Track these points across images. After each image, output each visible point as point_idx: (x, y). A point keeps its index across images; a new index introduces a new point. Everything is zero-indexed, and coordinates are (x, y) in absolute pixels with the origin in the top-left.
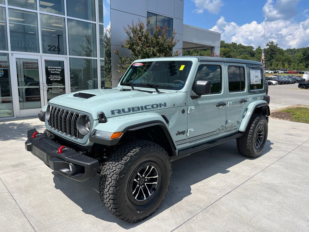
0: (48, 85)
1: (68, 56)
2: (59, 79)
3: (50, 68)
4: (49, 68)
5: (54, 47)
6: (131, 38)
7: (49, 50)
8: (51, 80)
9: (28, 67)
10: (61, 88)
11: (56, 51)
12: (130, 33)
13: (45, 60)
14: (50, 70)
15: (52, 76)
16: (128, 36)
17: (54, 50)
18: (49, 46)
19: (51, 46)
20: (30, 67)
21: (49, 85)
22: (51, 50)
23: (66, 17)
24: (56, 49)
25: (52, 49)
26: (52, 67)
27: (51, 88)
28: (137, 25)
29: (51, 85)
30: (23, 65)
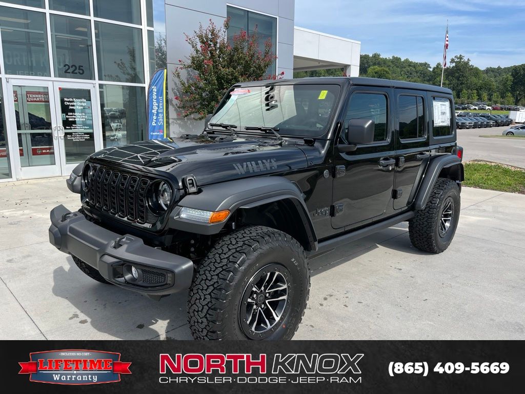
0: (65, 129)
1: (97, 82)
2: (83, 118)
3: (69, 102)
4: (67, 101)
5: (74, 68)
6: (197, 51)
7: (66, 72)
8: (70, 119)
9: (35, 99)
10: (86, 134)
11: (77, 73)
12: (196, 45)
13: (60, 88)
14: (69, 104)
15: (71, 114)
16: (193, 49)
17: (73, 72)
18: (65, 66)
19: (69, 66)
20: (38, 99)
21: (67, 127)
22: (69, 73)
23: (92, 18)
24: (77, 71)
25: (71, 70)
26: (71, 100)
27: (71, 134)
28: (208, 31)
29: (71, 129)
30: (27, 96)
